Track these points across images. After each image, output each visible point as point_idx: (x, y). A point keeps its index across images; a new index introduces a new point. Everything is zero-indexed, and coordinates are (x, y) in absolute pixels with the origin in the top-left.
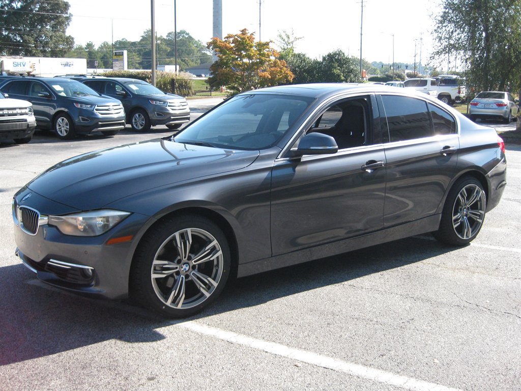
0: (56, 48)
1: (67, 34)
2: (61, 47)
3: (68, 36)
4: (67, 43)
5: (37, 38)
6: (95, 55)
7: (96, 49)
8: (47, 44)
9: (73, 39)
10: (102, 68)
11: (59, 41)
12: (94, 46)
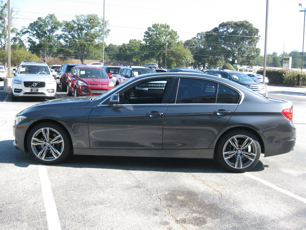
0: (250, 54)
1: (257, 47)
2: (253, 54)
3: (257, 48)
4: (256, 52)
5: (239, 48)
6: (277, 60)
7: (278, 56)
8: (244, 52)
9: (260, 49)
10: (281, 67)
11: (251, 51)
12: (277, 54)
